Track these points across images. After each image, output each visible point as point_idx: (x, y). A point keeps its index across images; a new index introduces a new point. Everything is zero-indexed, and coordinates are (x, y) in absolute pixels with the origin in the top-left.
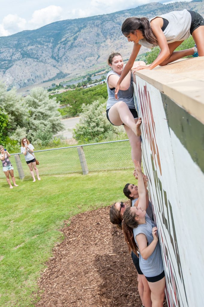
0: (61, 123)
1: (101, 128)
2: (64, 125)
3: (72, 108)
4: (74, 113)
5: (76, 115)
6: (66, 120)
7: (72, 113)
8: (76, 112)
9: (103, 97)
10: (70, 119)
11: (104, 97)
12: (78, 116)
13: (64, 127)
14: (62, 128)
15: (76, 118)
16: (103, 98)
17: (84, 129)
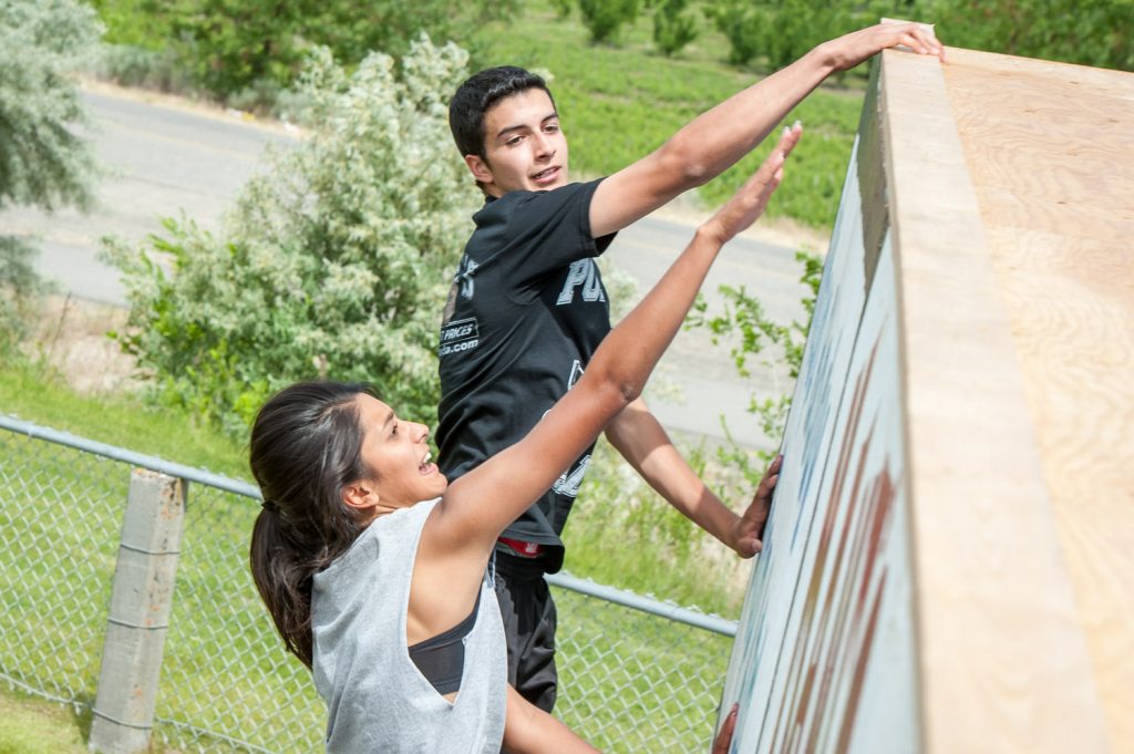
0: (74, 128)
1: (418, 339)
2: (88, 163)
3: (227, 13)
4: (232, 60)
5: (249, 95)
6: (132, 96)
7: (213, 57)
8: (259, 69)
9: (576, 13)
10: (171, 103)
11: (589, 13)
12: (265, 106)
13: (82, 176)
14: (62, 174)
15: (234, 118)
16: (577, 28)
17: (255, 297)
